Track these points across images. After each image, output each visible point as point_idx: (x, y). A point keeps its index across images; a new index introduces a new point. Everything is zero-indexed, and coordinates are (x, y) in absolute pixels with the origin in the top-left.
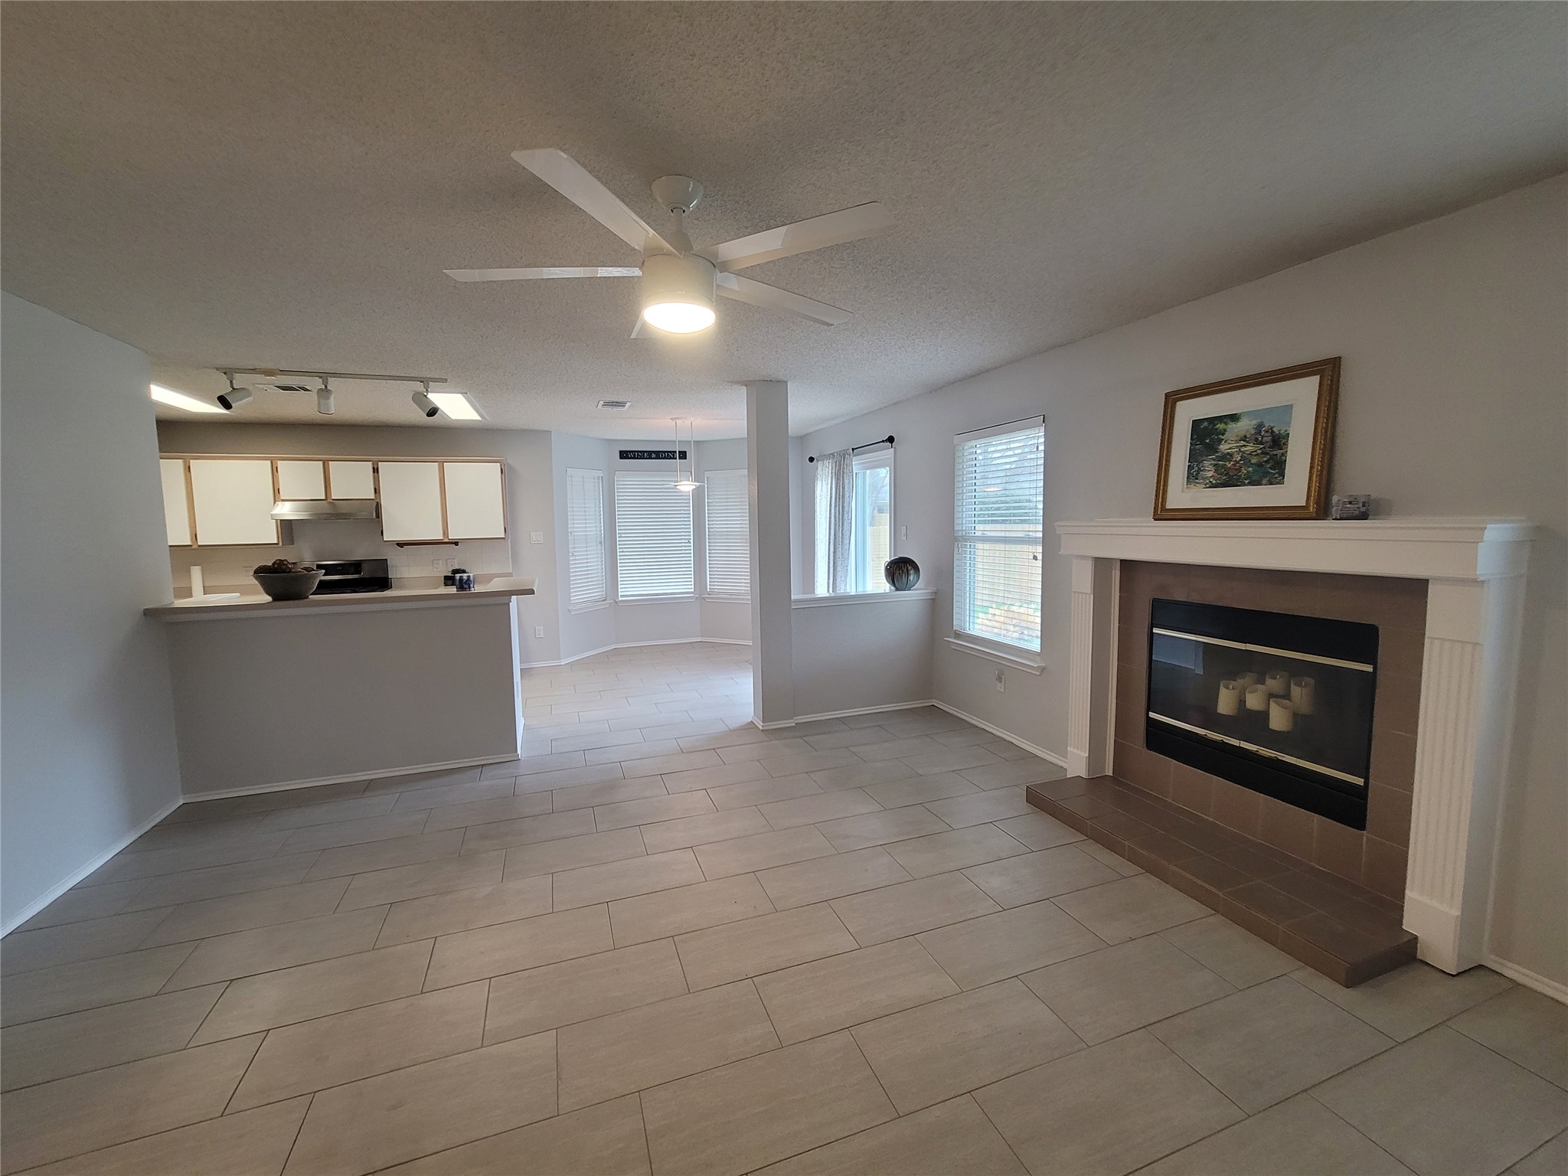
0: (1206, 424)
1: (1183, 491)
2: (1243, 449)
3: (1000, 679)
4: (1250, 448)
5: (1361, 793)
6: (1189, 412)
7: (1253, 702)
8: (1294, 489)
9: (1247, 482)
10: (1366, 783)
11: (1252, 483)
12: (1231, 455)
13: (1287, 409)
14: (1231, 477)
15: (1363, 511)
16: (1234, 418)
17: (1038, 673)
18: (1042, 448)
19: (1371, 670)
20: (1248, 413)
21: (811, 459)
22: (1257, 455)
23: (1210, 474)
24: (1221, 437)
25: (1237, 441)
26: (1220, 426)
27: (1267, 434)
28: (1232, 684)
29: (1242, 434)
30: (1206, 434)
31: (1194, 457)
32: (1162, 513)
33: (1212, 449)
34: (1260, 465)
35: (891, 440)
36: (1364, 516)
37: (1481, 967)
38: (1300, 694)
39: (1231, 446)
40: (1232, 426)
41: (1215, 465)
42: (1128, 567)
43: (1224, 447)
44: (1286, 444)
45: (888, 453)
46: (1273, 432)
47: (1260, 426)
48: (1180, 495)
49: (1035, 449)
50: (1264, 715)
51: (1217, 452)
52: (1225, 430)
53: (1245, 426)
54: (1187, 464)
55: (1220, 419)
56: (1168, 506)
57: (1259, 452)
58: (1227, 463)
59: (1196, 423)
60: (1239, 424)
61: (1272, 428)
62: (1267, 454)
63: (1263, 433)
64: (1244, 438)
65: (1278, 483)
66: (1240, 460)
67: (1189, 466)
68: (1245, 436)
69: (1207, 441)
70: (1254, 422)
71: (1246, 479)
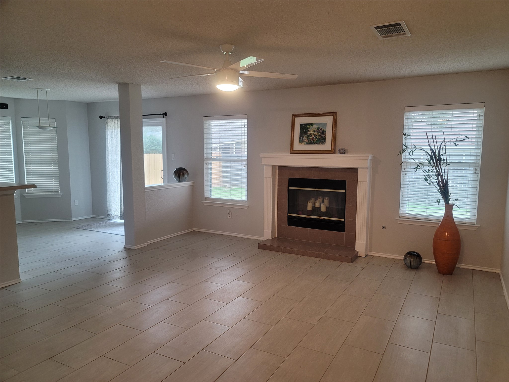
0: (304, 125)
1: (298, 145)
2: (314, 134)
3: (229, 213)
4: (316, 134)
5: (343, 223)
6: (299, 121)
7: (317, 205)
8: (327, 146)
9: (316, 143)
10: (345, 220)
11: (317, 144)
12: (311, 135)
13: (325, 124)
14: (311, 142)
15: (343, 152)
16: (312, 125)
17: (247, 208)
18: (246, 126)
19: (345, 192)
20: (315, 124)
21: (101, 117)
22: (318, 136)
23: (306, 140)
24: (308, 129)
25: (313, 131)
26: (308, 127)
27: (320, 130)
28: (310, 201)
29: (314, 129)
30: (304, 128)
31: (301, 135)
32: (293, 151)
33: (306, 133)
34: (319, 139)
35: (165, 114)
36: (344, 154)
37: (368, 255)
38: (326, 201)
39: (311, 132)
40: (311, 127)
41: (307, 138)
42: (281, 168)
43: (309, 133)
44: (325, 133)
45: (163, 120)
46: (322, 130)
47: (319, 128)
48: (298, 146)
49: (244, 127)
50: (320, 208)
51: (308, 134)
52: (310, 128)
53: (315, 127)
54: (299, 137)
55: (308, 124)
56: (294, 149)
57: (319, 135)
58: (310, 137)
59: (301, 125)
60: (313, 126)
61: (322, 129)
62: (321, 136)
63: (319, 130)
64: (315, 131)
65: (324, 144)
66: (314, 137)
67: (300, 137)
68: (315, 130)
69: (305, 130)
70: (317, 126)
71: (316, 142)
